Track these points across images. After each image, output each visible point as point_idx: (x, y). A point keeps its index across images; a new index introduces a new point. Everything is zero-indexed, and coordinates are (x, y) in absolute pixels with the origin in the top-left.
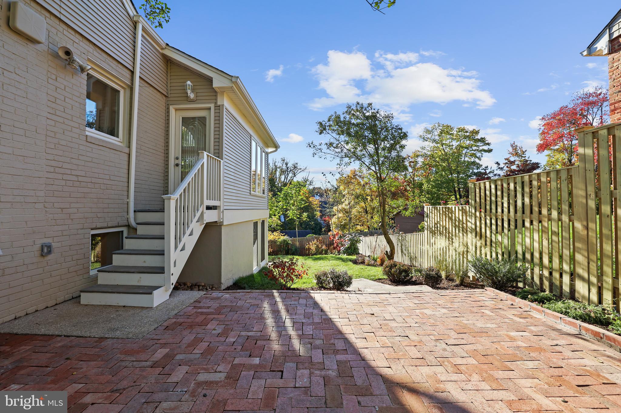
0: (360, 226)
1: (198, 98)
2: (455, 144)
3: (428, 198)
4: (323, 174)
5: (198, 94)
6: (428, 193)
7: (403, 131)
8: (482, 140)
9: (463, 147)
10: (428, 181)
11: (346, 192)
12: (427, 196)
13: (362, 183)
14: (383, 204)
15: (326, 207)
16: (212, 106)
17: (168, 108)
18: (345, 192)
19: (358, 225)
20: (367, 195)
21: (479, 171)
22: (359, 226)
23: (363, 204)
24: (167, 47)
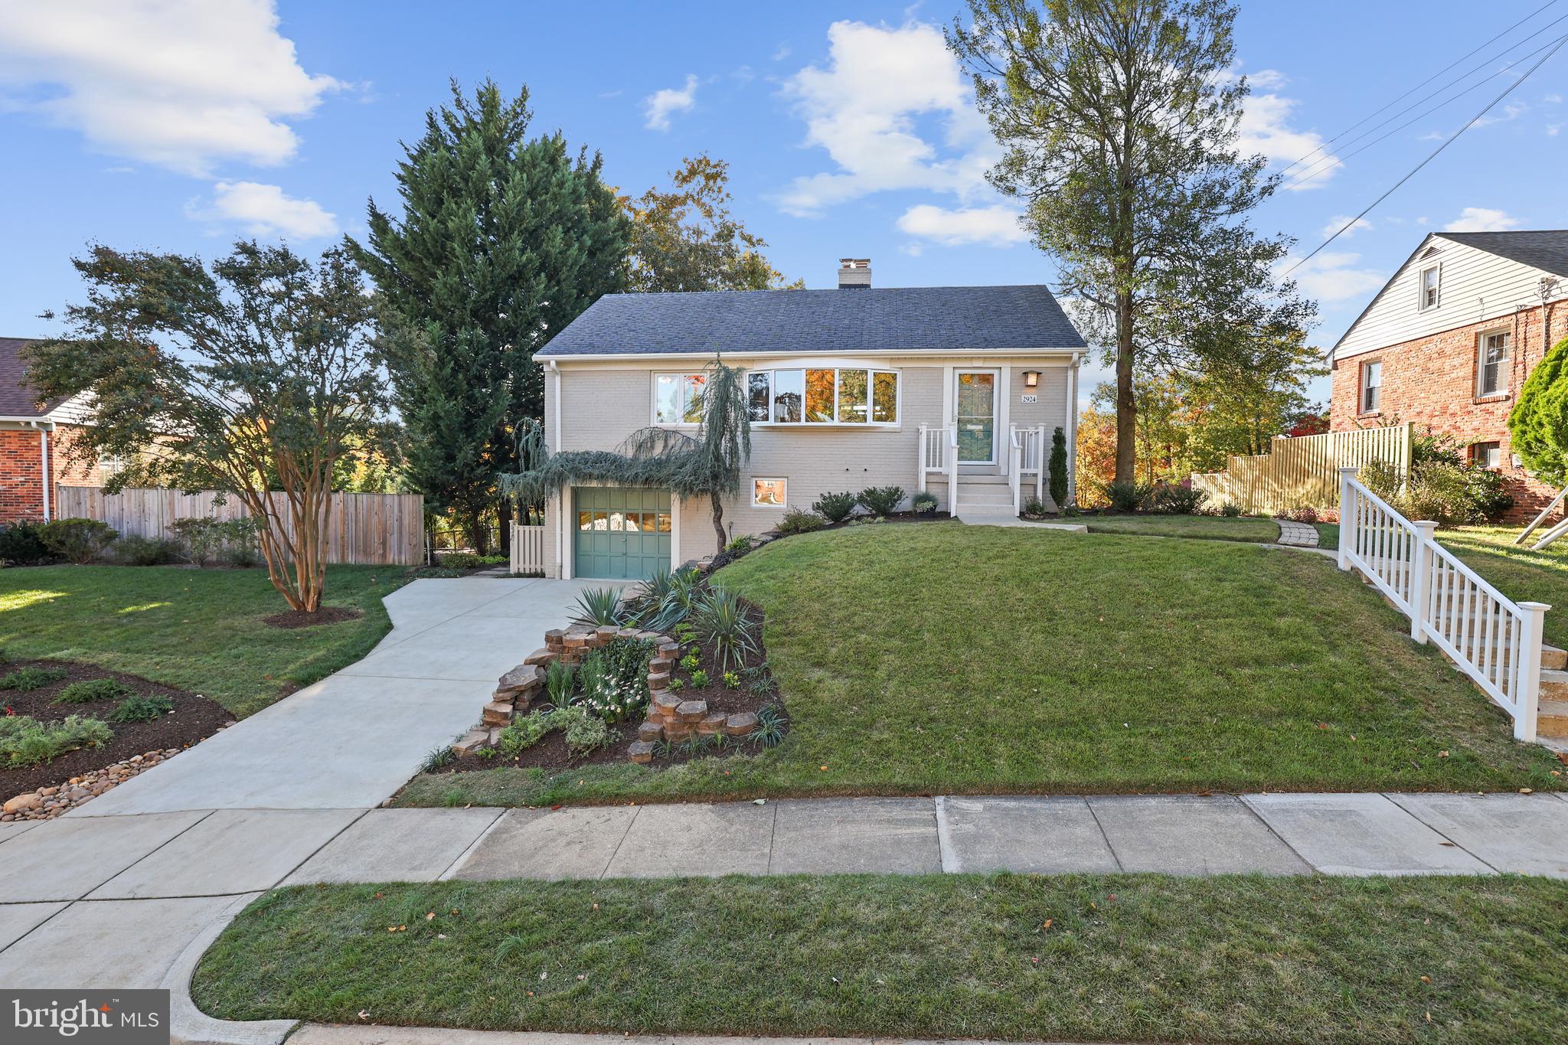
3: (1196, 463)
6: (1197, 454)
12: (1194, 458)
21: (1302, 410)
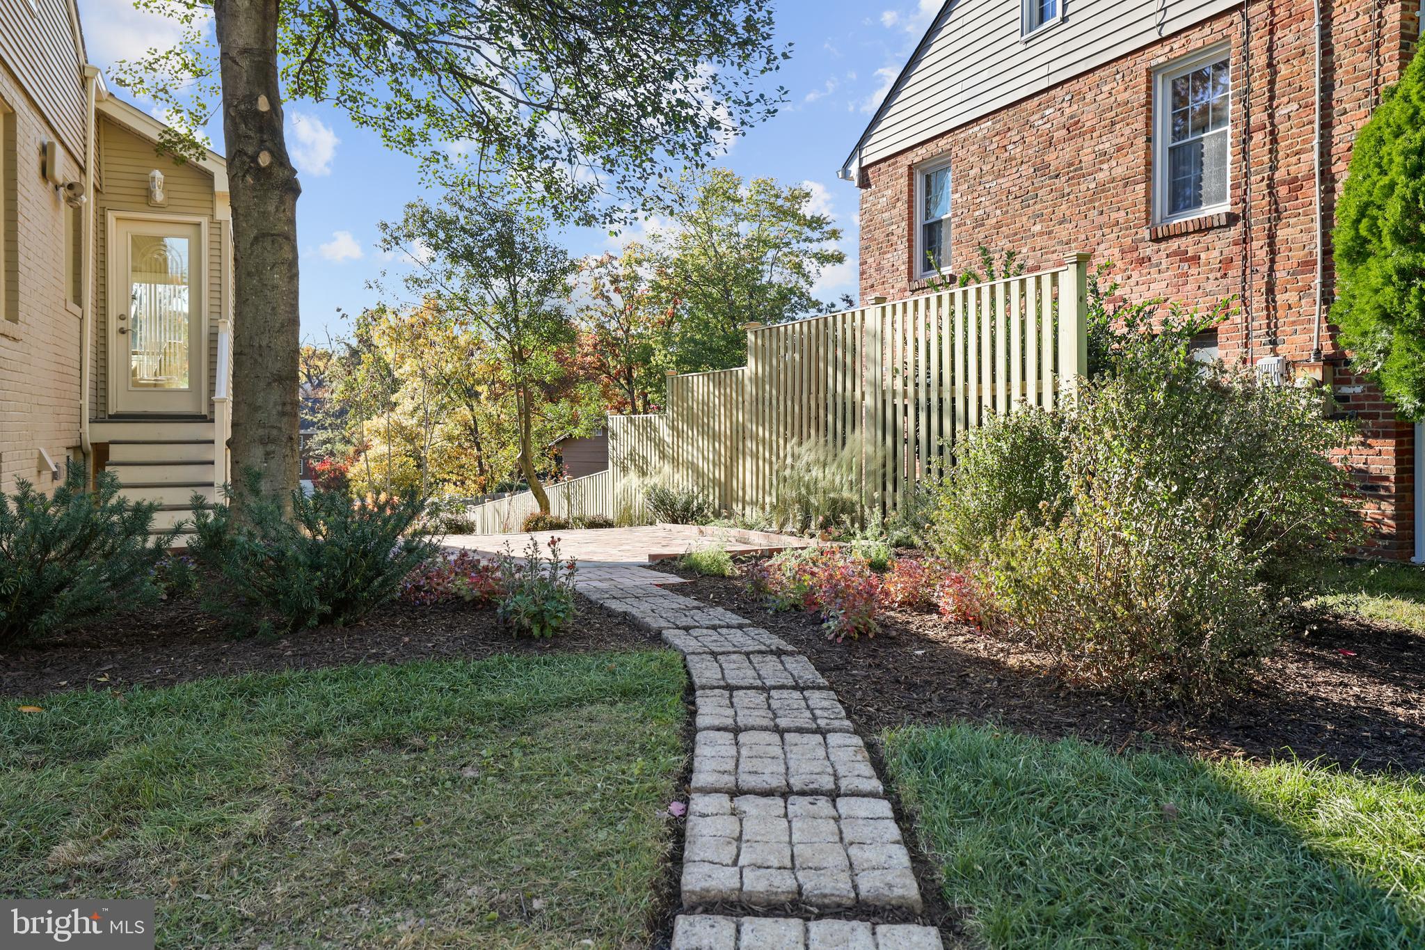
0: (455, 484)
1: (173, 202)
2: (746, 229)
4: (341, 313)
5: (172, 194)
7: (569, 257)
8: (816, 223)
9: (766, 243)
10: (667, 341)
11: (407, 368)
13: (462, 341)
14: (526, 412)
15: (313, 424)
16: (204, 221)
17: (103, 216)
18: (401, 371)
19: (448, 481)
20: (479, 383)
22: (451, 485)
23: (464, 411)
24: (111, 99)
